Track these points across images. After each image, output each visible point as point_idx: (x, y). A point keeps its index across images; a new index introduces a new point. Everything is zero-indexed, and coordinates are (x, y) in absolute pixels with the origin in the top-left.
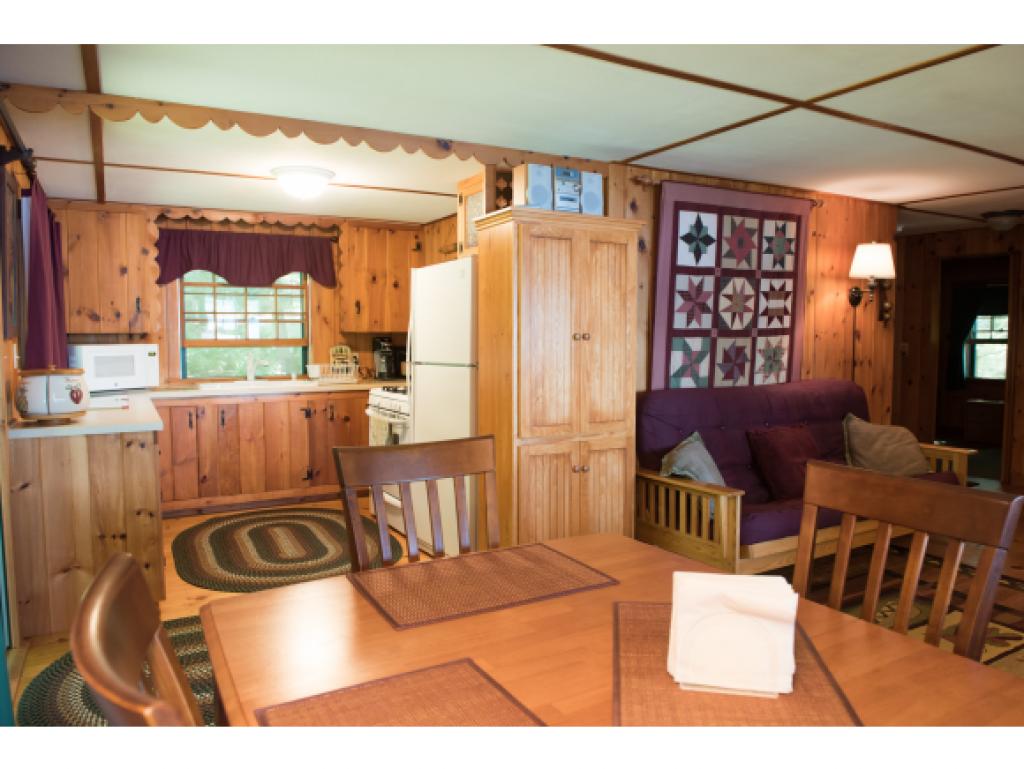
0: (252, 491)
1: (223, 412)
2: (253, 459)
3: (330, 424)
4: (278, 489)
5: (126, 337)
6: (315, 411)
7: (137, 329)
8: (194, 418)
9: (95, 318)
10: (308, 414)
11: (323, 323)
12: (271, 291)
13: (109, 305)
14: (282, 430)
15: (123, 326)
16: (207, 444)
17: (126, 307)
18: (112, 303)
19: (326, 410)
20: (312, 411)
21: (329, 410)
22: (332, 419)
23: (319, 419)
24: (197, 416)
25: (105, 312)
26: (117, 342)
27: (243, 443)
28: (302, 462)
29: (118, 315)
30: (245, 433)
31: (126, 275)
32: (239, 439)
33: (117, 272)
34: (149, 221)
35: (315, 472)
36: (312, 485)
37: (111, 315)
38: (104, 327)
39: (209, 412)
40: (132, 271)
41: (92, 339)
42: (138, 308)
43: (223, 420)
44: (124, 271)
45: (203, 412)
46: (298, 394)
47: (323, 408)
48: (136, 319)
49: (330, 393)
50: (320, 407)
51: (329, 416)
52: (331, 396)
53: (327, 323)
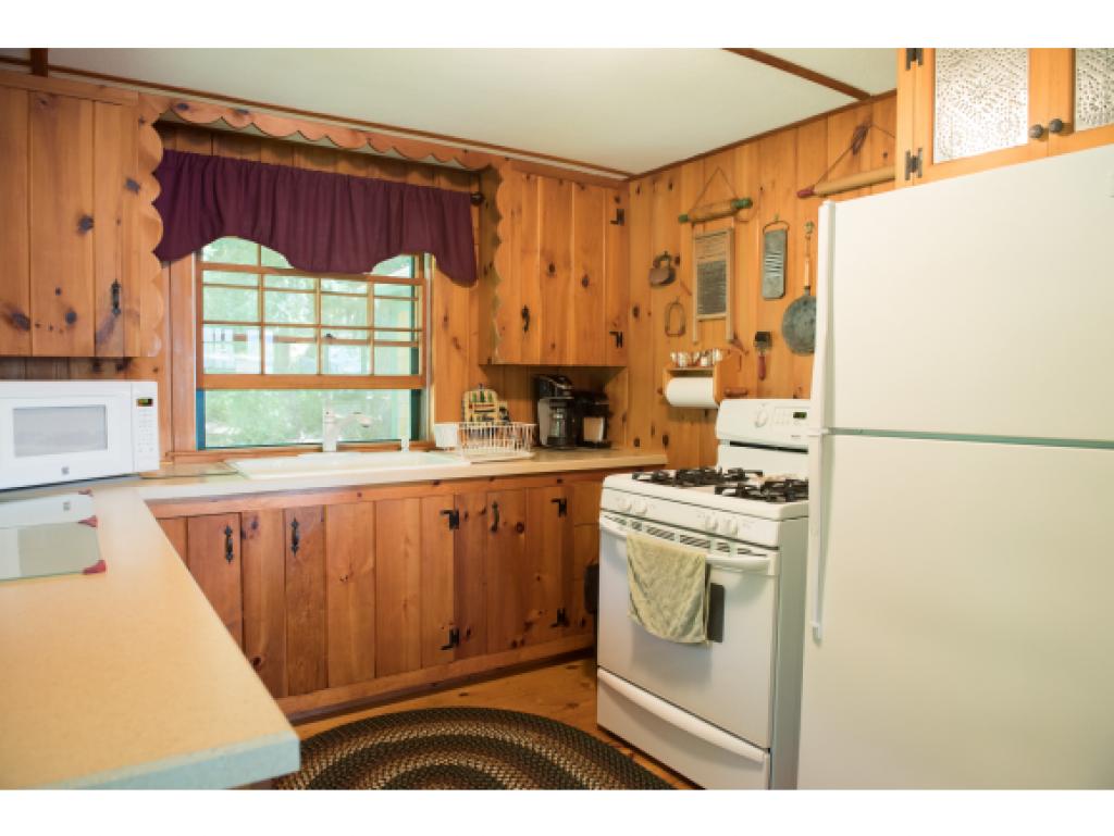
0: (349, 682)
1: (295, 525)
2: (352, 616)
3: (491, 537)
4: (398, 672)
5: (88, 366)
6: (466, 516)
7: (113, 350)
8: (235, 538)
9: (20, 322)
10: (454, 520)
11: (453, 348)
12: (362, 287)
13: (54, 296)
14: (406, 555)
15: (82, 342)
16: (261, 590)
17: (89, 301)
18: (58, 292)
19: (484, 512)
20: (461, 515)
21: (490, 511)
22: (495, 529)
23: (471, 530)
24: (242, 535)
25: (42, 310)
26: (69, 377)
27: (334, 588)
28: (441, 615)
29: (71, 318)
30: (338, 566)
31: (90, 233)
32: (325, 576)
33: (70, 223)
34: (142, 122)
35: (464, 632)
36: (458, 657)
37: (55, 317)
38: (41, 344)
39: (265, 525)
40: (104, 223)
41: (15, 369)
42: (116, 305)
43: (295, 541)
44: (86, 223)
45: (255, 526)
46: (437, 483)
47: (481, 508)
48: (110, 327)
49: (492, 478)
50: (473, 506)
51: (491, 523)
52: (495, 483)
53: (458, 347)
